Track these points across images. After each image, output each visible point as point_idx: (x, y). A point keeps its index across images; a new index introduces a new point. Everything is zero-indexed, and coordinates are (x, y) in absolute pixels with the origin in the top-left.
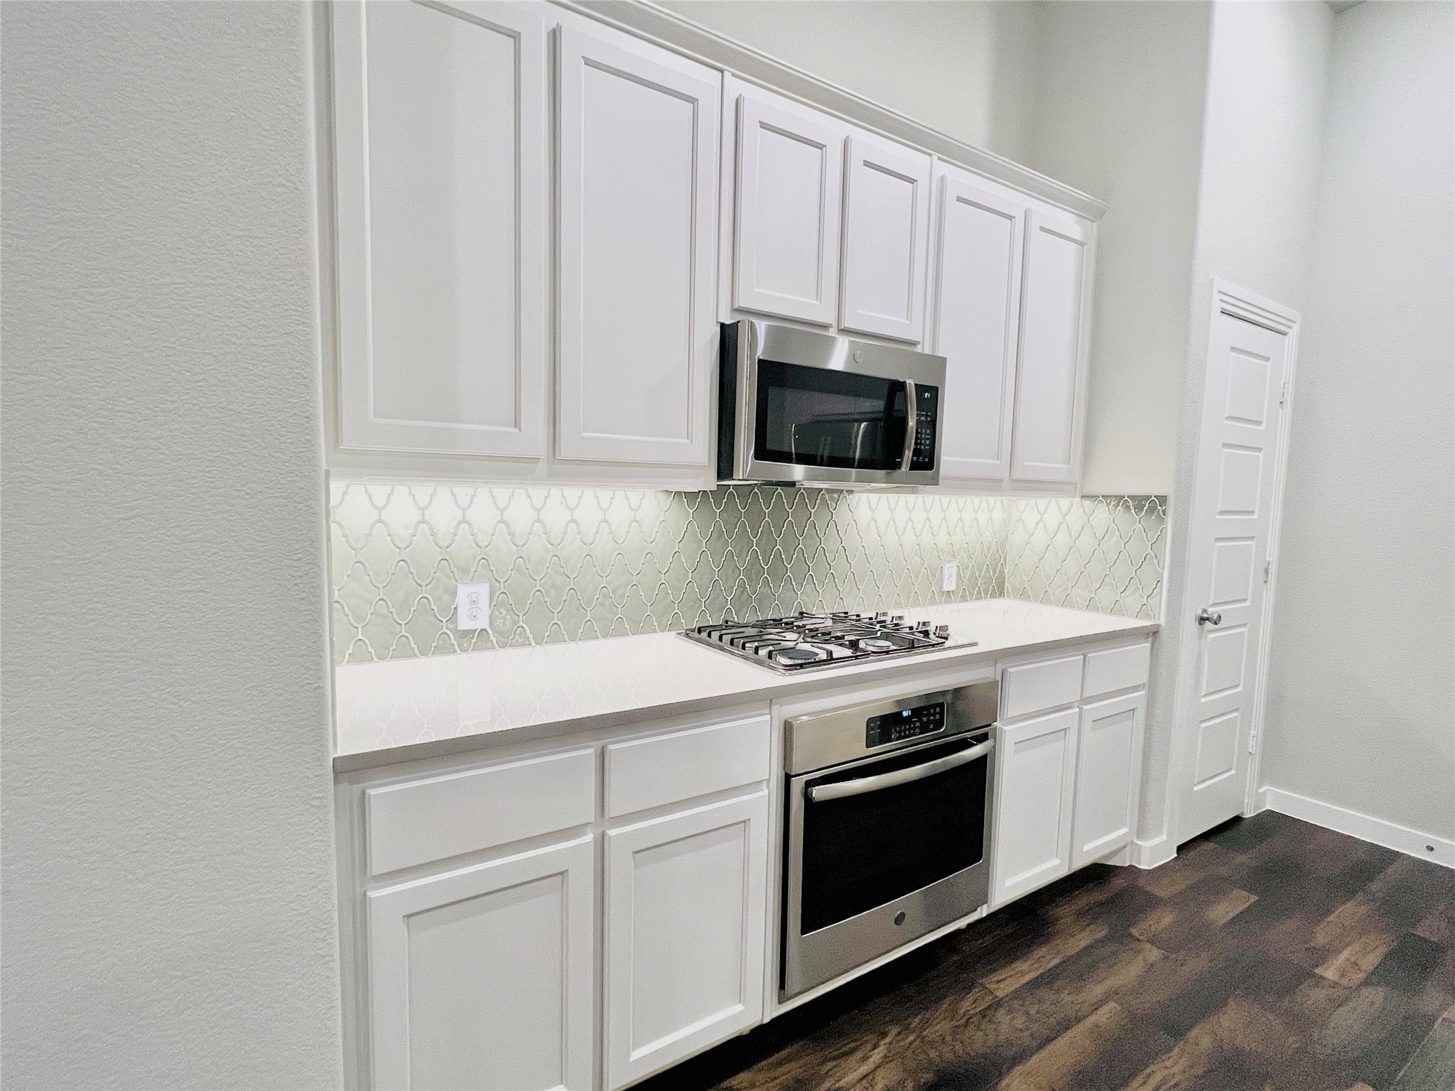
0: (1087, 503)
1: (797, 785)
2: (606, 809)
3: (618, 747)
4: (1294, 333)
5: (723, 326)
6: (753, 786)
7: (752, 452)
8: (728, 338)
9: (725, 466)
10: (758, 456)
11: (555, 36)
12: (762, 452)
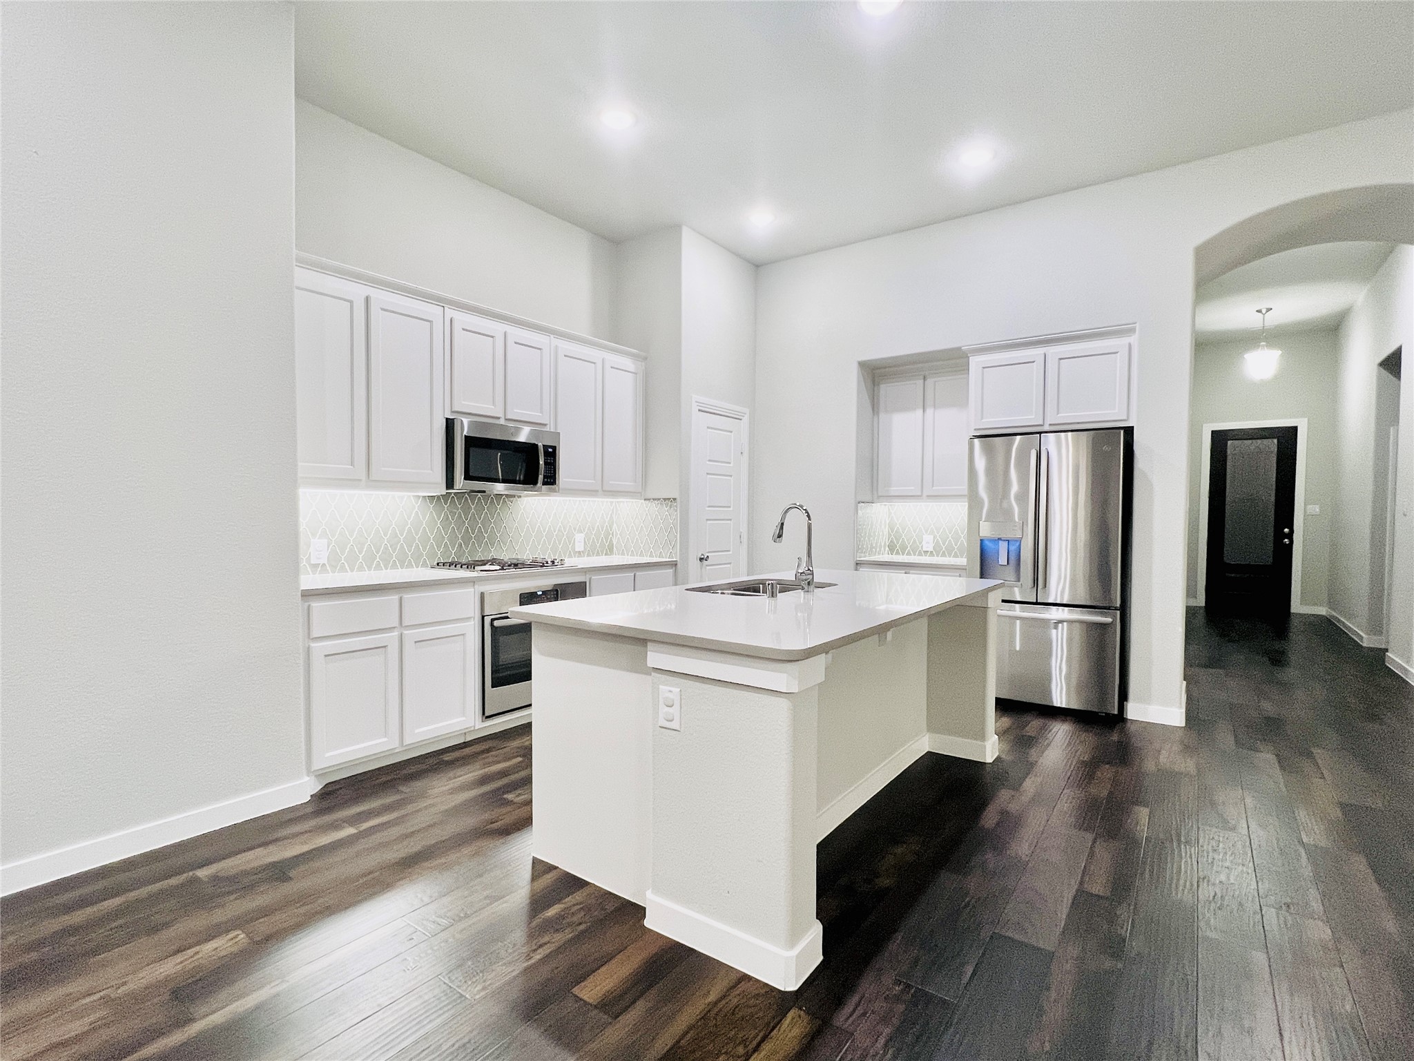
0: (647, 502)
1: (487, 620)
2: (403, 622)
3: (407, 596)
4: (746, 419)
5: (447, 419)
6: (468, 619)
7: (463, 477)
8: (450, 424)
9: (450, 483)
10: (465, 479)
11: (367, 299)
12: (468, 477)
